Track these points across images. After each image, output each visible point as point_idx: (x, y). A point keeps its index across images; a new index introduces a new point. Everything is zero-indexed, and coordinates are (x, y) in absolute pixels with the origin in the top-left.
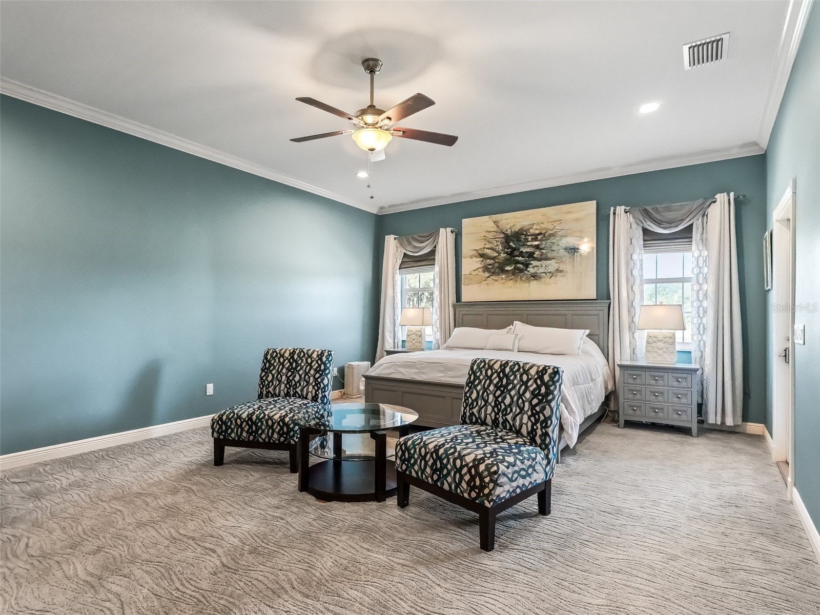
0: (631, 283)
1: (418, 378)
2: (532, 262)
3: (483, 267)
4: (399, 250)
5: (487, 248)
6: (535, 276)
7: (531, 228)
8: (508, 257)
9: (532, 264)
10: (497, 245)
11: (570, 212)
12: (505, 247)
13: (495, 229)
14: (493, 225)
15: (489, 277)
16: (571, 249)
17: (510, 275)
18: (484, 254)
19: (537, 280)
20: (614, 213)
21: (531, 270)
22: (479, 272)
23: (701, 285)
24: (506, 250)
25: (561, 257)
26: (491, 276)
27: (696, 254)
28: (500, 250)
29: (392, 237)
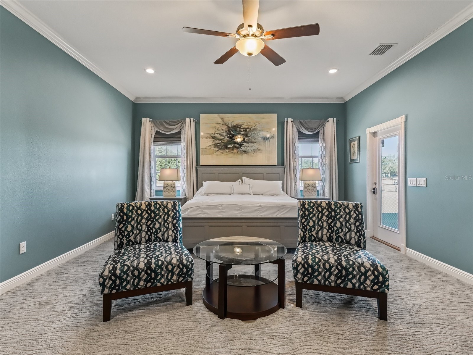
0: (294, 157)
1: (220, 216)
2: (243, 144)
3: (214, 144)
4: (153, 128)
5: (216, 133)
6: (245, 152)
7: (243, 124)
8: (230, 140)
9: (243, 145)
10: (223, 132)
11: (264, 118)
12: (228, 134)
13: (222, 122)
14: (220, 120)
15: (218, 151)
16: (264, 138)
17: (231, 150)
18: (214, 137)
19: (246, 154)
20: (287, 122)
21: (243, 148)
22: (212, 147)
23: (323, 159)
24: (228, 136)
25: (259, 142)
26: (220, 150)
27: (321, 145)
28: (225, 135)
29: (148, 119)
